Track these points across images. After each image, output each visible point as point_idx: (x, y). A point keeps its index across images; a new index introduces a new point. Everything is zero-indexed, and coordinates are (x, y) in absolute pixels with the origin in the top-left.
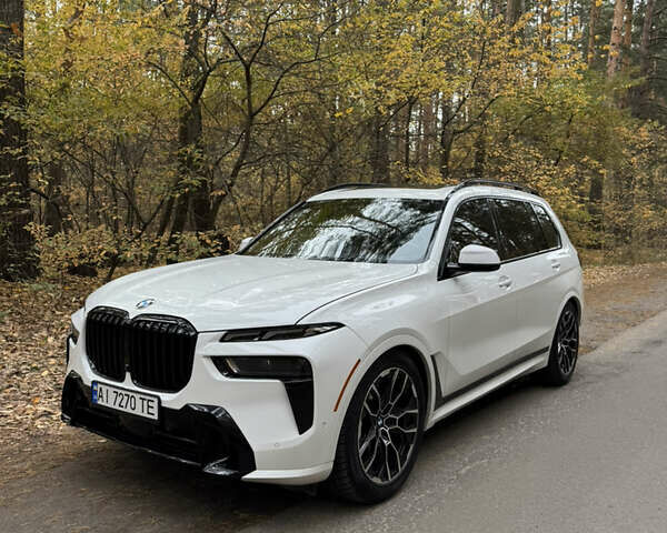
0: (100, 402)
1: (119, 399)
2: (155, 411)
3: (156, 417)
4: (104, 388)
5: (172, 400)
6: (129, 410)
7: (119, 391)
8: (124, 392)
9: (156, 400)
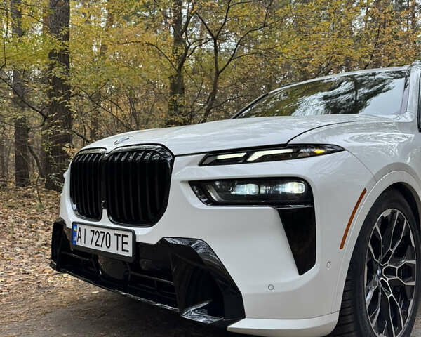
0: (78, 243)
1: (96, 237)
2: (129, 247)
3: (130, 254)
4: (83, 228)
5: (146, 234)
6: (104, 249)
7: (96, 229)
8: (100, 230)
9: (130, 235)
